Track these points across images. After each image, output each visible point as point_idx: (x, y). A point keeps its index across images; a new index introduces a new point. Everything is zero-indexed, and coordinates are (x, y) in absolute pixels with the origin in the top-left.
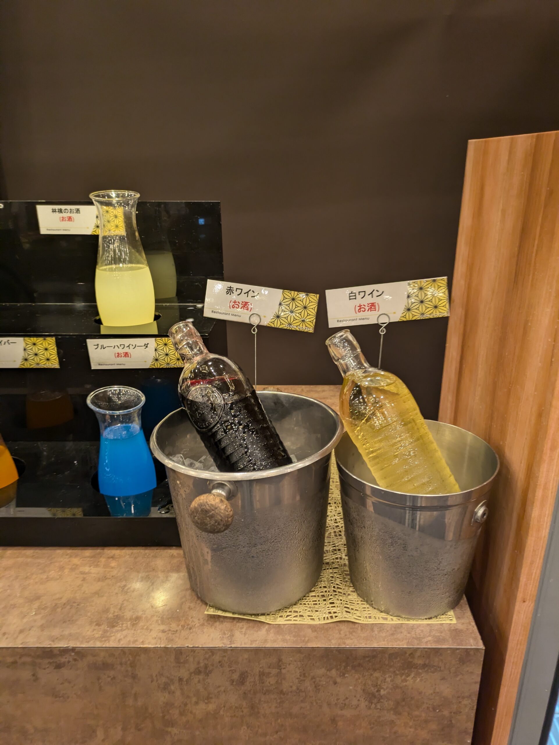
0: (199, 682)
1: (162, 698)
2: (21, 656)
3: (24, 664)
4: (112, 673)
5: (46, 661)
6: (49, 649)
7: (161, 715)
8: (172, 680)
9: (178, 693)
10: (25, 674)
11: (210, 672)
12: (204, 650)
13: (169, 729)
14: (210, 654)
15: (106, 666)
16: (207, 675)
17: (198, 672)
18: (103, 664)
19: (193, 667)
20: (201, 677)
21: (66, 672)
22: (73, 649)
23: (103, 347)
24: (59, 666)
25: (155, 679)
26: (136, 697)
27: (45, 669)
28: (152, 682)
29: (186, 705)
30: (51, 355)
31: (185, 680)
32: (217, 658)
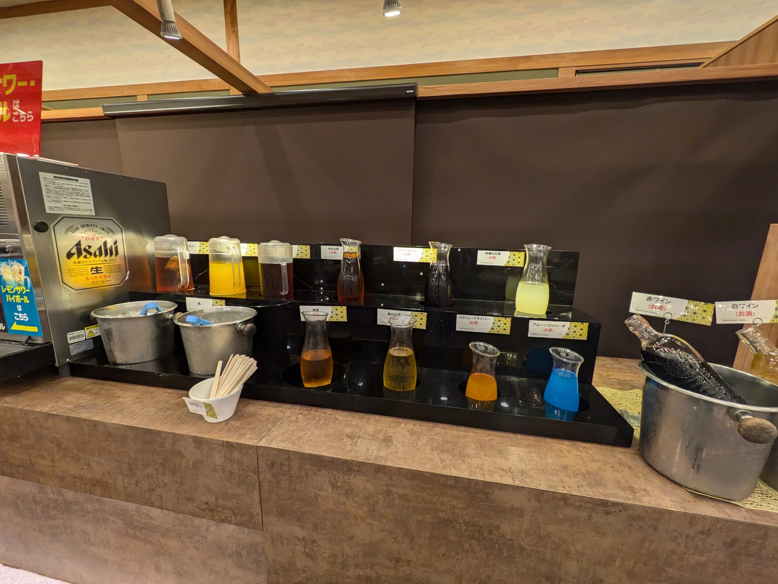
0: (701, 539)
1: (669, 546)
2: (587, 502)
3: (586, 508)
4: (641, 523)
5: (601, 508)
6: (606, 502)
7: (665, 558)
8: (681, 535)
9: (683, 545)
10: (584, 515)
11: (711, 534)
12: (712, 518)
13: (667, 569)
14: (716, 521)
15: (639, 518)
16: (708, 536)
17: (702, 532)
18: (638, 516)
19: (699, 528)
20: (703, 537)
21: (611, 518)
22: (622, 504)
23: (538, 325)
24: (607, 513)
25: (670, 532)
26: (652, 542)
27: (598, 513)
28: (667, 534)
29: (685, 553)
30: (507, 327)
31: (690, 536)
32: (719, 525)
